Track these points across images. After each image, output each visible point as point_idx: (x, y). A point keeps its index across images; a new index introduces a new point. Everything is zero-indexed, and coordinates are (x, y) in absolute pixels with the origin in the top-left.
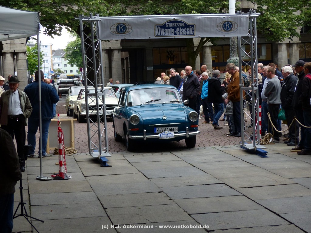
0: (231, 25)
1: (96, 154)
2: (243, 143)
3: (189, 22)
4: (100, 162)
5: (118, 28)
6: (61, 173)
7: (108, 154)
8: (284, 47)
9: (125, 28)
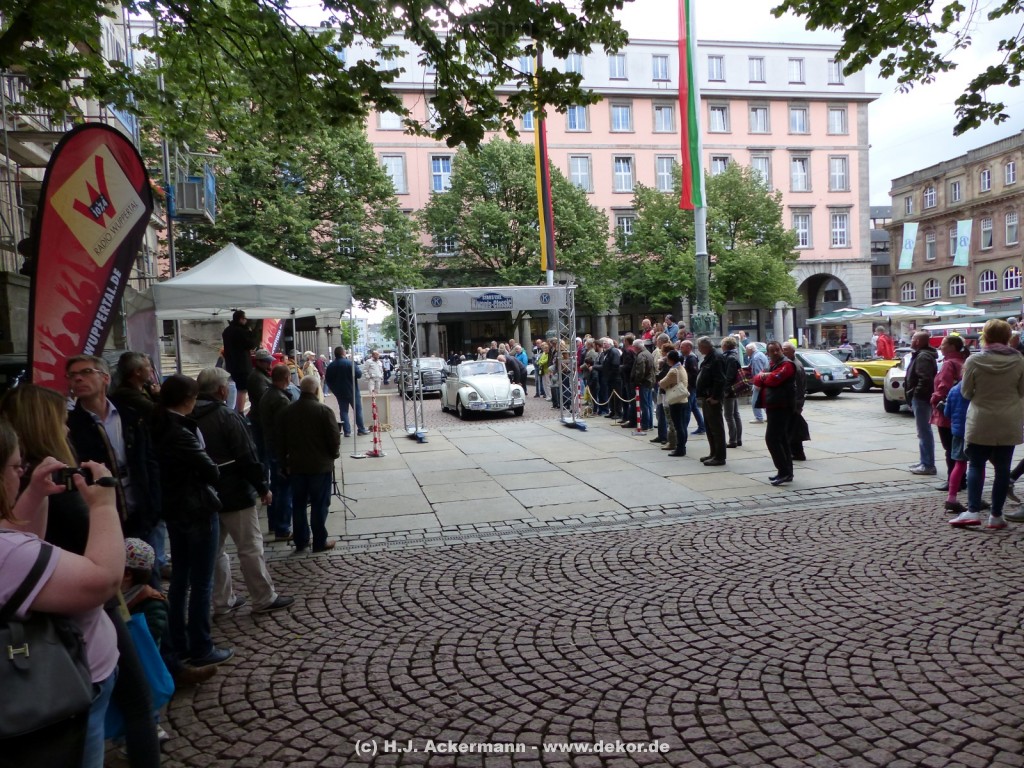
0: (548, 297)
1: (412, 431)
2: (562, 416)
3: (505, 295)
4: (416, 438)
5: (433, 300)
6: (376, 451)
7: (424, 431)
8: (603, 321)
9: (440, 301)
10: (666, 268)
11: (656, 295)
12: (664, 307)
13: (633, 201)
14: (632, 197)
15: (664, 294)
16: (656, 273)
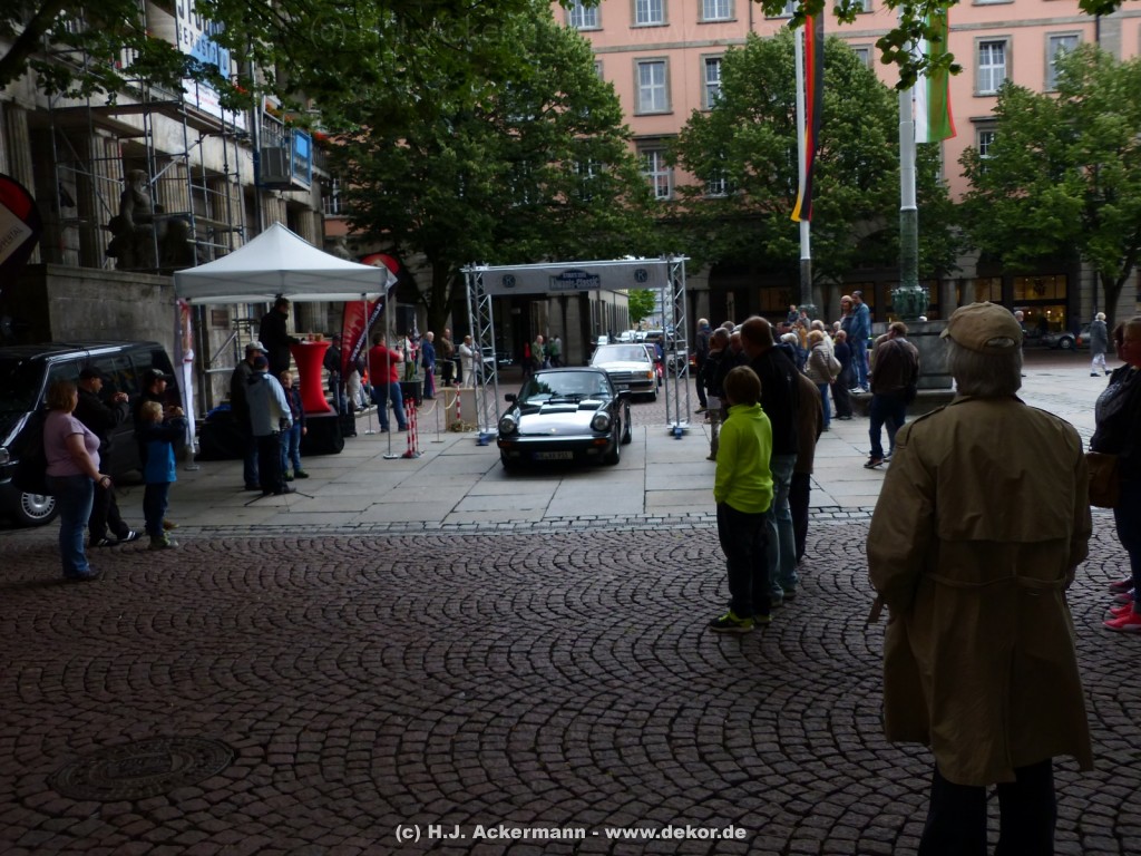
0: (645, 274)
3: (591, 272)
5: (505, 279)
6: (410, 451)
9: (513, 280)
10: (1027, 210)
11: (1011, 249)
12: (1021, 267)
13: (995, 109)
14: (993, 103)
15: (1022, 249)
16: (1013, 218)
